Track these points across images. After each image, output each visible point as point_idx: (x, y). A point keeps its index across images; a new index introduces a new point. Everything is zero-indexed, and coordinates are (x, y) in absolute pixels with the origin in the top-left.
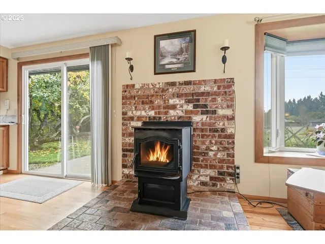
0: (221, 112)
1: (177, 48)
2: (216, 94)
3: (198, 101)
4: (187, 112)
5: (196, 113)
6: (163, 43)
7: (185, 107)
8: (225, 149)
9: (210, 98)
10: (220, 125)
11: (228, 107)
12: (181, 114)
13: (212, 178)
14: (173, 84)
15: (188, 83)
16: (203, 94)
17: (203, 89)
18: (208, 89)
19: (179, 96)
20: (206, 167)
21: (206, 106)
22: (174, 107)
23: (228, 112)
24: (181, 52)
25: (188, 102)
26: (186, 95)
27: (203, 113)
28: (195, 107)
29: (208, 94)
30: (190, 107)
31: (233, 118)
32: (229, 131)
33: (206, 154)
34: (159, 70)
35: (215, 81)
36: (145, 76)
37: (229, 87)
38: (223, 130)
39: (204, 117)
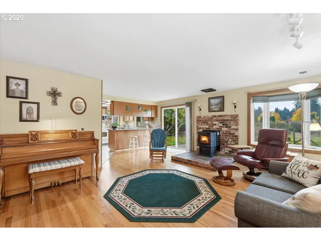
0: (233, 127)
1: (217, 103)
2: (231, 120)
3: (224, 122)
4: (220, 126)
5: (224, 127)
6: (212, 101)
7: (219, 125)
8: (234, 141)
9: (228, 122)
10: (232, 132)
11: (236, 125)
12: (218, 127)
13: (229, 151)
14: (215, 116)
15: (220, 116)
16: (226, 120)
17: (226, 118)
18: (228, 118)
19: (217, 121)
20: (227, 147)
21: (227, 125)
22: (215, 125)
23: (236, 127)
25: (221, 123)
26: (220, 120)
27: (226, 127)
28: (223, 125)
29: (228, 120)
30: (221, 125)
31: (237, 129)
32: (236, 134)
33: (227, 142)
34: (210, 110)
35: (231, 116)
36: (205, 113)
37: (236, 118)
38: (233, 134)
39: (226, 129)
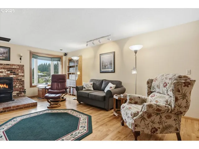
0: (20, 74)
2: (18, 69)
3: (11, 70)
4: (7, 74)
5: (11, 75)
7: (7, 72)
8: (21, 85)
9: (16, 70)
10: (20, 78)
11: (22, 73)
12: (5, 74)
13: (17, 94)
14: (1, 64)
15: (8, 65)
16: (14, 69)
17: (14, 67)
19: (4, 68)
20: (15, 91)
21: (15, 72)
22: (2, 72)
23: (22, 74)
24: (4, 53)
25: (8, 71)
26: (7, 68)
27: (14, 74)
28: (11, 72)
29: (16, 69)
30: (9, 72)
31: (24, 76)
32: (23, 80)
33: (15, 87)
35: (18, 65)
37: (23, 67)
38: (21, 79)
39: (14, 76)
